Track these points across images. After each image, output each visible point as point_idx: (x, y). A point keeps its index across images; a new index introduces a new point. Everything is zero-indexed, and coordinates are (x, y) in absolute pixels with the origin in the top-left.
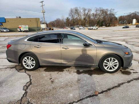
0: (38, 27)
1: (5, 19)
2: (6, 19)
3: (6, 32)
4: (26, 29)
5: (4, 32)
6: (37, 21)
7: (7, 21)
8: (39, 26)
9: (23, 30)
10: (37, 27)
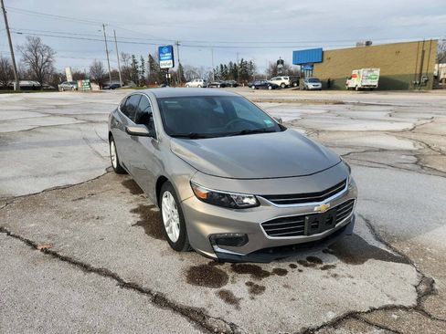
0: (421, 74)
1: (323, 52)
2: (325, 54)
3: (312, 90)
4: (369, 82)
5: (309, 90)
6: (423, 52)
7: (325, 58)
8: (424, 71)
9: (359, 86)
10: (418, 72)
